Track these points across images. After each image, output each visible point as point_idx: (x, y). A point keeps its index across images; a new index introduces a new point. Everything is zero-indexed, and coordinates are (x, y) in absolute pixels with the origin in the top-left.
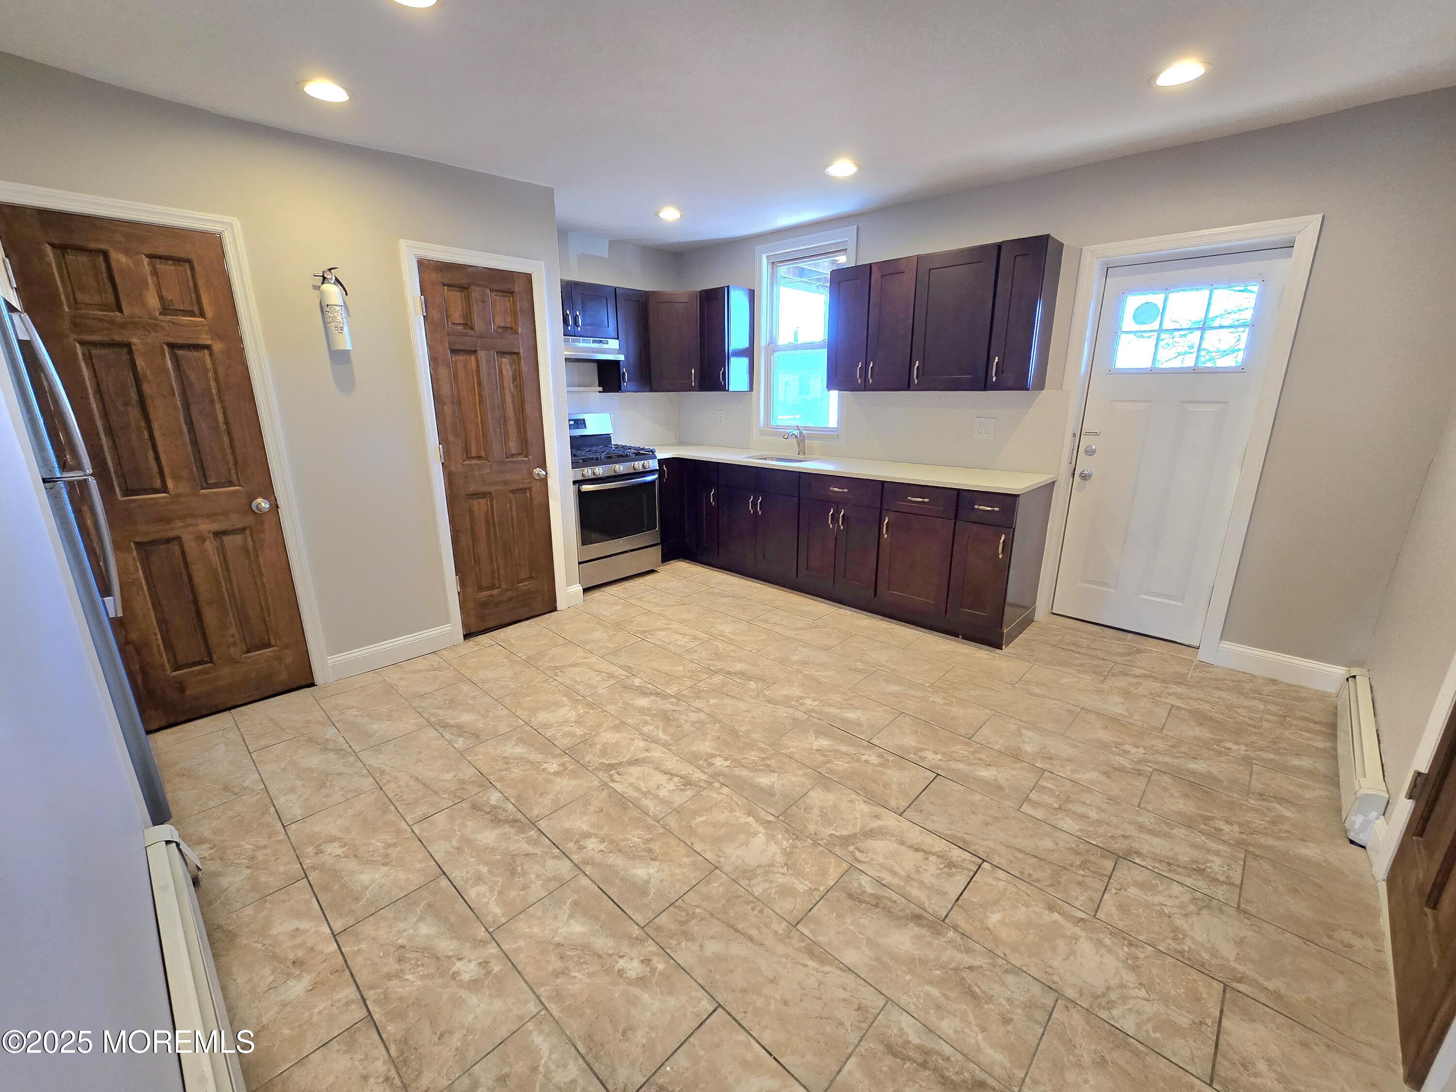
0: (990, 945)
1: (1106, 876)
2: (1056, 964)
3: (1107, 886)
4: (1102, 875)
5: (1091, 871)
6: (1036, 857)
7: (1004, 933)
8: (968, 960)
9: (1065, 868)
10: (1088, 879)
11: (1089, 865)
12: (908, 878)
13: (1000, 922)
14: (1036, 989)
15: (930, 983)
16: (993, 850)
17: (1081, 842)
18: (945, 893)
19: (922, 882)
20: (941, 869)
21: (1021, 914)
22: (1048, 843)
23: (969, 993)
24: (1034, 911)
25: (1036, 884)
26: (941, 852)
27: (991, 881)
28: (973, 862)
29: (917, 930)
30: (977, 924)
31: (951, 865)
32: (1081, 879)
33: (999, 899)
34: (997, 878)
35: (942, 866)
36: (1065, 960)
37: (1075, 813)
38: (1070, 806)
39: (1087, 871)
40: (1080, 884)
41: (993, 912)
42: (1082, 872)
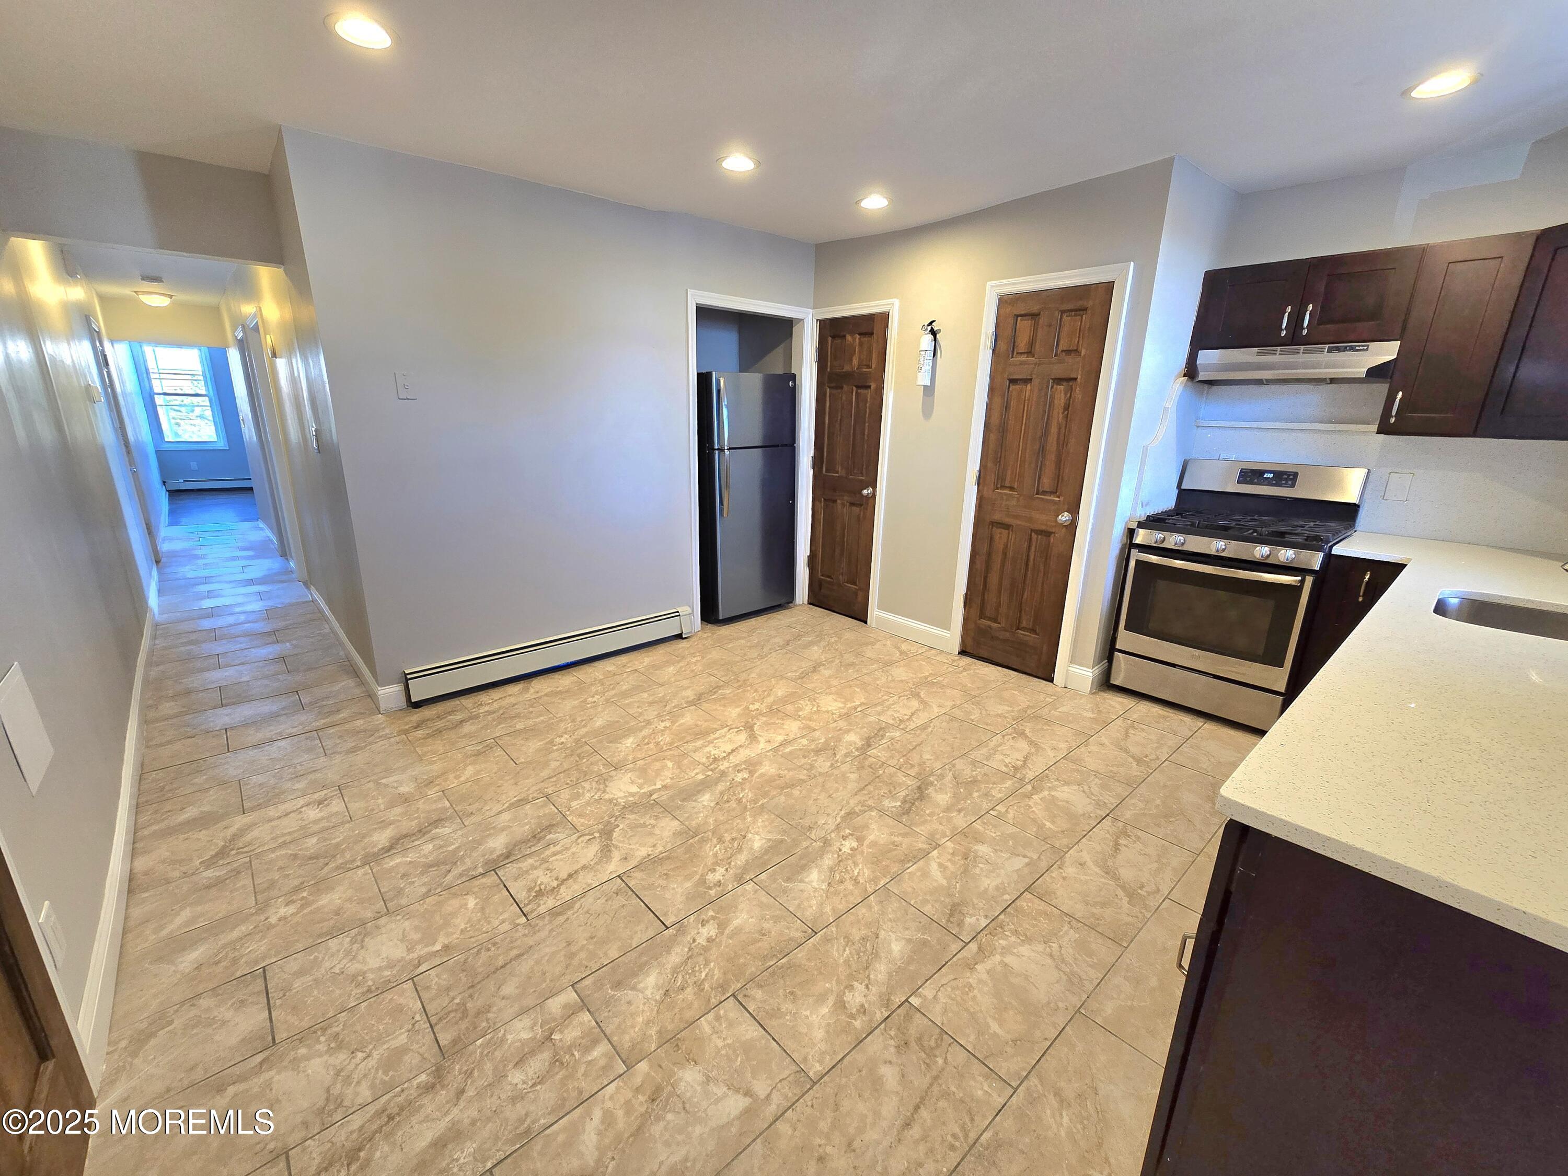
0: (453, 890)
1: (436, 1024)
2: (407, 923)
3: (427, 1015)
4: (440, 1019)
5: (450, 1012)
6: (502, 967)
7: (455, 903)
8: (455, 872)
9: (473, 986)
10: (447, 1002)
11: (459, 1015)
12: (545, 861)
13: (466, 904)
14: (404, 901)
15: (459, 847)
16: (535, 933)
17: (489, 1028)
18: (516, 879)
19: (536, 869)
20: (540, 885)
21: (460, 923)
22: (509, 989)
23: (436, 864)
24: (455, 933)
25: (475, 950)
26: (558, 892)
27: (505, 916)
28: (532, 912)
29: (498, 853)
30: (476, 890)
31: (540, 894)
32: (451, 994)
33: (483, 914)
34: (504, 922)
35: (542, 887)
36: (404, 930)
37: (532, 1053)
38: (546, 1055)
39: (454, 1007)
40: (448, 989)
41: (476, 904)
42: (457, 1001)
